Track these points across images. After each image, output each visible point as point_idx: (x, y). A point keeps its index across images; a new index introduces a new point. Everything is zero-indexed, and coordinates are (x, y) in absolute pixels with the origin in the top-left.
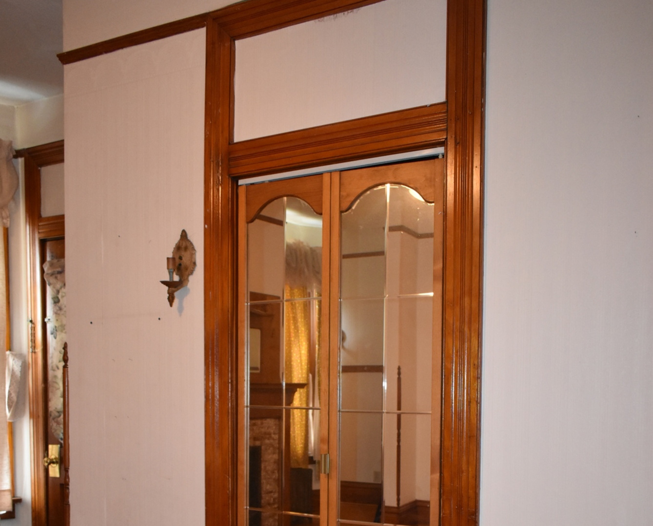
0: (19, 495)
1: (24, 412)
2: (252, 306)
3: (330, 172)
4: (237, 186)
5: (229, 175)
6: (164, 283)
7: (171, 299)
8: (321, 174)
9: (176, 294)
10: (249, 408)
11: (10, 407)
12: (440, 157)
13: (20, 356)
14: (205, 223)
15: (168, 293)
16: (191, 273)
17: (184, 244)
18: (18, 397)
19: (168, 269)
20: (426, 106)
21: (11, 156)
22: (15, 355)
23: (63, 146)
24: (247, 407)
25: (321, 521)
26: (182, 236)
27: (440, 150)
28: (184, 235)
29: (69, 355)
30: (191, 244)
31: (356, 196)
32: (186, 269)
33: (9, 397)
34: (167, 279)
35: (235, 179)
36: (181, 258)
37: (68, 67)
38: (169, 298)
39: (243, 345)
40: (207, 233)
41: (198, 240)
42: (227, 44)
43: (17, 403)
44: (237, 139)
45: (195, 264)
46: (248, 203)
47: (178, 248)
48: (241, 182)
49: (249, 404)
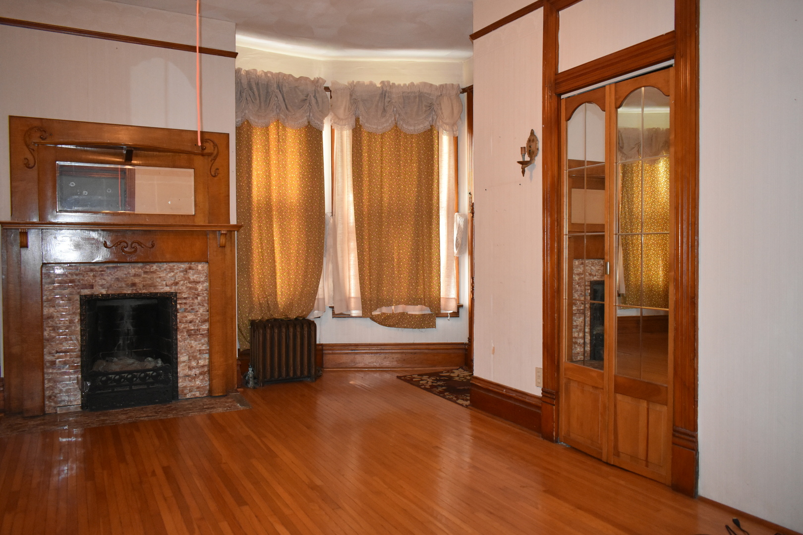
0: (462, 302)
1: (466, 251)
2: (569, 172)
3: (610, 84)
4: (561, 99)
5: (555, 93)
6: (519, 162)
7: (523, 172)
8: (604, 86)
9: (526, 169)
10: (567, 236)
11: (457, 247)
12: (673, 66)
13: (463, 215)
14: (543, 124)
15: (522, 168)
16: (536, 155)
17: (532, 138)
18: (462, 241)
19: (521, 154)
20: (663, 35)
21: (459, 92)
22: (461, 215)
23: (473, 88)
24: (566, 235)
25: (605, 305)
26: (531, 133)
27: (672, 62)
28: (532, 133)
29: (475, 210)
30: (536, 137)
31: (624, 97)
32: (533, 152)
33: (456, 241)
34: (521, 160)
35: (559, 95)
36: (530, 147)
37: (475, 41)
38: (522, 172)
39: (563, 196)
40: (544, 130)
41: (539, 135)
42: (554, 15)
43: (462, 244)
44: (560, 71)
45: (538, 149)
46: (566, 109)
47: (529, 141)
48: (563, 97)
49: (567, 233)
